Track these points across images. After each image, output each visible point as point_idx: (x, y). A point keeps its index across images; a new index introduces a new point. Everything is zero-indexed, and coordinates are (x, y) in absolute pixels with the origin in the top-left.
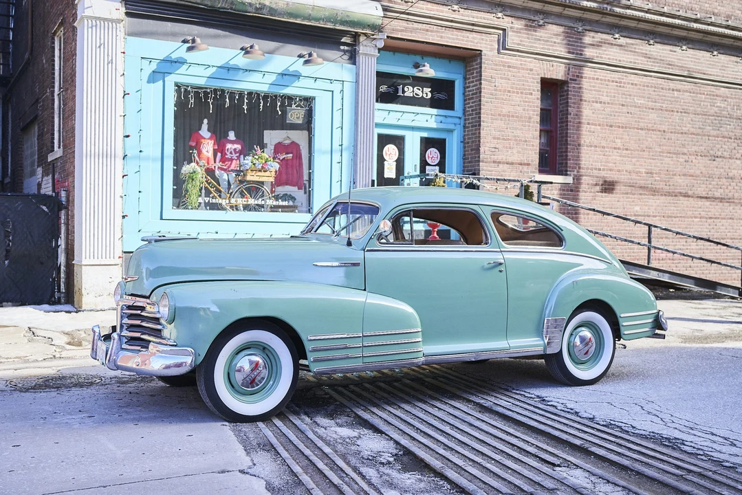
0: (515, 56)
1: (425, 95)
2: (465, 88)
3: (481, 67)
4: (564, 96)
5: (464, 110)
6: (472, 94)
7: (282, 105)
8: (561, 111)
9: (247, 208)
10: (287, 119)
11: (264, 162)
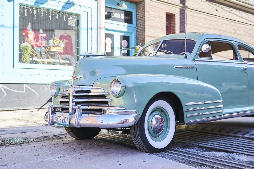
1: (121, 17)
2: (136, 15)
3: (144, 6)
4: (173, 20)
5: (137, 24)
6: (140, 18)
7: (66, 16)
8: (172, 27)
9: (49, 63)
10: (68, 24)
11: (58, 42)
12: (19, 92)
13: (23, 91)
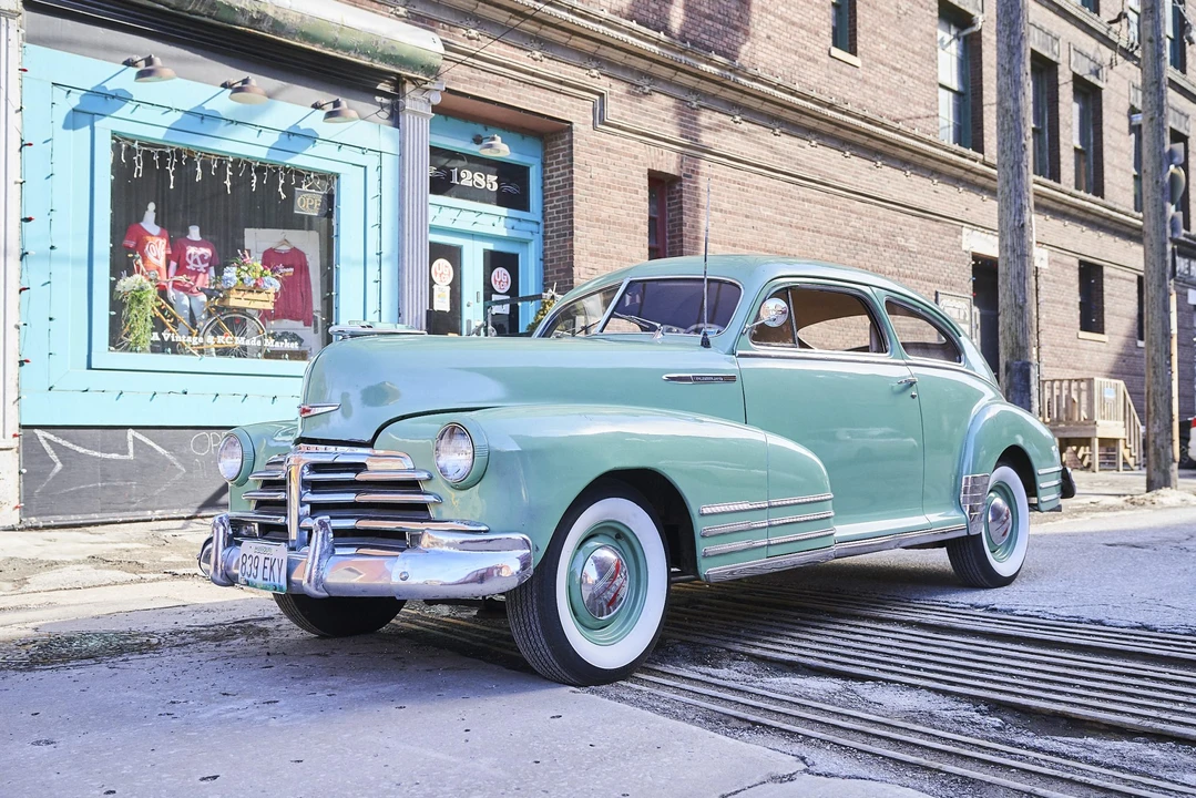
0: (614, 134)
1: (489, 186)
2: (543, 179)
3: (571, 147)
4: (675, 198)
5: (544, 210)
6: (557, 188)
7: (288, 180)
8: (671, 221)
9: (224, 352)
10: (295, 207)
11: (258, 276)
12: (108, 456)
13: (126, 453)
